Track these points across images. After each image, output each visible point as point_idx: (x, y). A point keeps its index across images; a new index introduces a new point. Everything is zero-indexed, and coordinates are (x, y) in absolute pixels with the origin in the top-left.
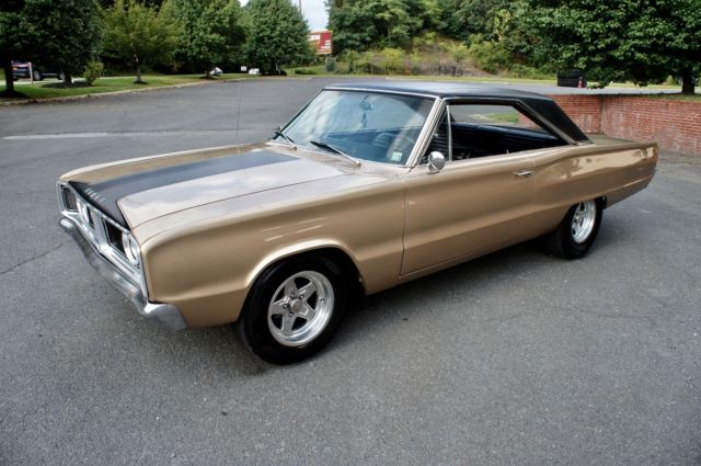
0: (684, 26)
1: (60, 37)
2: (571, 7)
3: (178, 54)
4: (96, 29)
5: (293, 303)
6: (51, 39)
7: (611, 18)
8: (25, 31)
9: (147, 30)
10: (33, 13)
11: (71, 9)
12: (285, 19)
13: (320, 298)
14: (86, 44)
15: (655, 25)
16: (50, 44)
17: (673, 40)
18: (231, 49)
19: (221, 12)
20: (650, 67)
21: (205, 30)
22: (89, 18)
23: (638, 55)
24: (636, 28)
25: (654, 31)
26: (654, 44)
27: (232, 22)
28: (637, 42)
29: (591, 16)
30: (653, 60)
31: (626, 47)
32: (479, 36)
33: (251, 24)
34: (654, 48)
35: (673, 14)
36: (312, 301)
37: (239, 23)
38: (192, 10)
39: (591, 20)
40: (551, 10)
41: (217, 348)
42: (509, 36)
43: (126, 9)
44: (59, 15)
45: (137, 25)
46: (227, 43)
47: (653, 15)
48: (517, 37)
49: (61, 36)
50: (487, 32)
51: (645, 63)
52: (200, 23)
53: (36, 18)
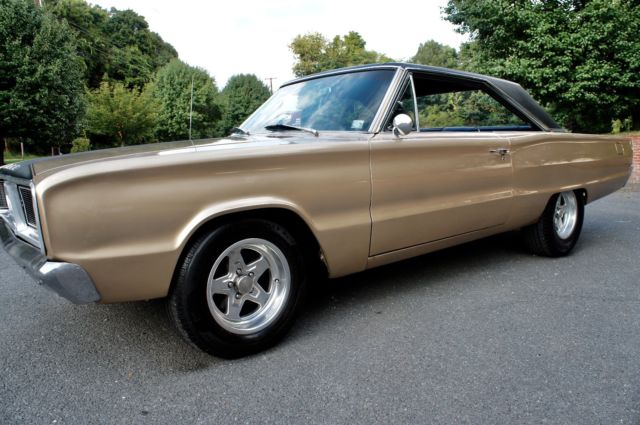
0: (628, 67)
1: (47, 112)
2: (520, 57)
3: (160, 132)
4: (81, 105)
5: (239, 282)
6: (39, 114)
7: (559, 63)
8: (15, 106)
9: (130, 108)
10: (23, 91)
11: (59, 87)
12: (257, 98)
13: (274, 279)
14: (72, 119)
15: (601, 67)
16: (38, 118)
17: (619, 80)
18: (208, 126)
19: (198, 92)
20: (600, 106)
21: (184, 109)
22: (75, 95)
23: (587, 95)
24: (582, 72)
25: (601, 72)
26: (601, 84)
27: (208, 101)
28: (585, 83)
29: (540, 63)
30: (602, 99)
31: (576, 89)
32: (435, 107)
33: (226, 102)
34: (602, 88)
35: (616, 56)
36: (265, 281)
37: (215, 102)
38: (172, 92)
39: (540, 67)
40: (502, 60)
41: (153, 346)
42: (462, 105)
43: (112, 91)
44: (47, 92)
45: (121, 103)
46: (204, 120)
47: (598, 58)
48: (470, 106)
49: (49, 111)
50: (442, 103)
51: (595, 103)
52: (179, 102)
53: (26, 95)
